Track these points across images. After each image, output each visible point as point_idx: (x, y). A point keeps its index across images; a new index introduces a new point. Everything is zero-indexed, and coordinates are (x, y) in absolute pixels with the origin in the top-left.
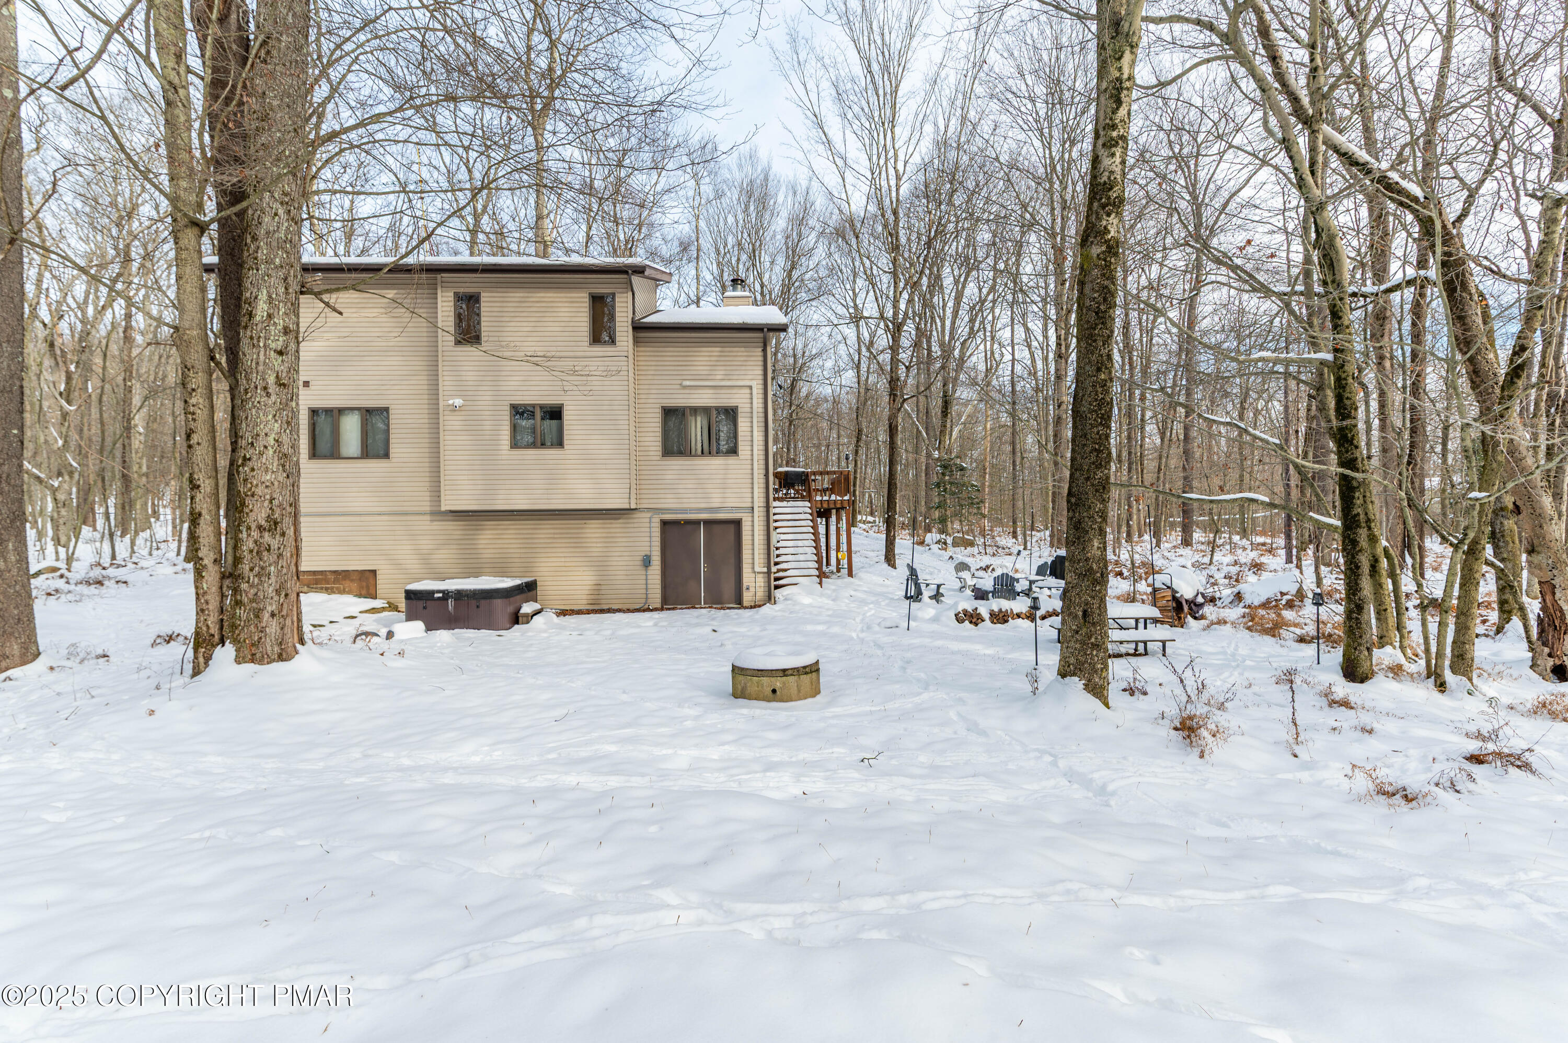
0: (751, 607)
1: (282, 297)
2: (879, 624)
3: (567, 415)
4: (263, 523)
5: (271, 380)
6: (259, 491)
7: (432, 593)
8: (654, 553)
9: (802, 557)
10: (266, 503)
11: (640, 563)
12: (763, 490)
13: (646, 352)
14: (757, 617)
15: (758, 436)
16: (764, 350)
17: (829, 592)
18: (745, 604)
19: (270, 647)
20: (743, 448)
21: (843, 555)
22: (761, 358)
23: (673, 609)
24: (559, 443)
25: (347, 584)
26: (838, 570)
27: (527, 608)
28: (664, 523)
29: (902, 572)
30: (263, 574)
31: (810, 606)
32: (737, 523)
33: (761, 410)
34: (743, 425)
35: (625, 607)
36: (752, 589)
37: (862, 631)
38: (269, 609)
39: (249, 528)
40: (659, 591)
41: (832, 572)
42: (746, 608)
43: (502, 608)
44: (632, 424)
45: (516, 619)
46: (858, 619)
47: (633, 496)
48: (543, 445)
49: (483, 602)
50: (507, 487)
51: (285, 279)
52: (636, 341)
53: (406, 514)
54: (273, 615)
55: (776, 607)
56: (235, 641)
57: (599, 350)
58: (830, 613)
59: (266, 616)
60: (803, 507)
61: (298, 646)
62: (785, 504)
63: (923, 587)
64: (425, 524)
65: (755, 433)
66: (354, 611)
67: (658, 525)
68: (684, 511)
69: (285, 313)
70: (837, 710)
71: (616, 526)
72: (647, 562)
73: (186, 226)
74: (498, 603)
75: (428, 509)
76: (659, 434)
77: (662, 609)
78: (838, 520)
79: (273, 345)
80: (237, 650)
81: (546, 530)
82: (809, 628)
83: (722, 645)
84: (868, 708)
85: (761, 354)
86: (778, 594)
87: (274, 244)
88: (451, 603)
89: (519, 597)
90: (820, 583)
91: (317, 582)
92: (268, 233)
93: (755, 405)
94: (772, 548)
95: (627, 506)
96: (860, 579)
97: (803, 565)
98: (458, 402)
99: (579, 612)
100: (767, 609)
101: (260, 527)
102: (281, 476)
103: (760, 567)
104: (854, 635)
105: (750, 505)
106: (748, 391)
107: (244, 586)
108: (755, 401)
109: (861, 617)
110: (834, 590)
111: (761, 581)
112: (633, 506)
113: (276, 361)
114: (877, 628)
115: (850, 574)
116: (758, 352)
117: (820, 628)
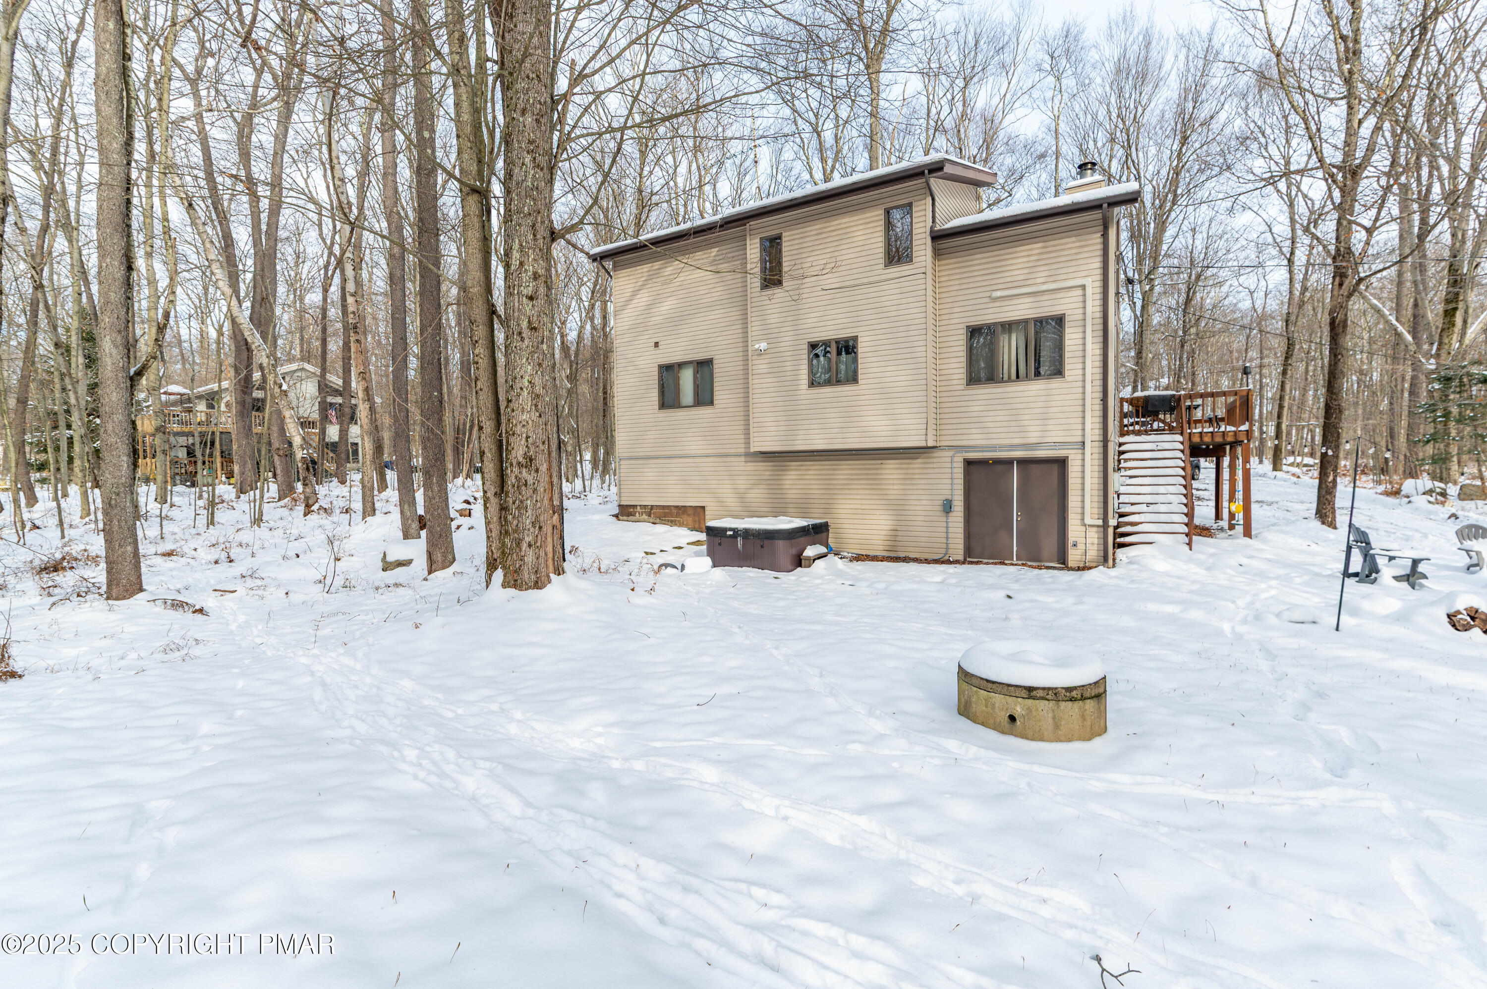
0: (1079, 569)
1: (531, 243)
2: (1278, 615)
3: (863, 348)
4: (521, 459)
5: (525, 324)
6: (518, 429)
7: (725, 530)
8: (956, 498)
9: (1163, 508)
10: (523, 442)
11: (940, 508)
12: (1098, 420)
13: (949, 264)
14: (1078, 583)
15: (1093, 349)
16: (1105, 236)
17: (1202, 557)
18: (1071, 564)
19: (527, 575)
20: (1071, 367)
21: (1237, 507)
22: (1100, 247)
23: (977, 563)
24: (853, 378)
25: (685, 517)
26: (1232, 527)
27: (810, 551)
28: (969, 464)
29: (1341, 535)
30: (522, 507)
31: (1167, 574)
32: (1062, 463)
33: (1099, 315)
34: (1071, 338)
35: (922, 556)
36: (1081, 547)
37: (1245, 622)
38: (527, 539)
39: (511, 465)
40: (962, 541)
41: (1222, 529)
42: (1072, 569)
43: (783, 549)
44: (930, 349)
45: (799, 561)
46: (1241, 603)
47: (931, 432)
48: (839, 382)
49: (766, 542)
50: (806, 427)
51: (533, 226)
52: (938, 254)
53: (727, 456)
54: (530, 546)
55: (1113, 572)
56: (504, 568)
57: (895, 271)
58: (1195, 587)
59: (524, 546)
60: (1173, 443)
61: (552, 576)
62: (1143, 438)
63: (1381, 562)
64: (741, 465)
65: (1089, 346)
66: (682, 542)
67: (962, 465)
68: (993, 448)
69: (535, 260)
70: (1121, 779)
71: (917, 464)
72: (947, 507)
73: (468, 194)
74: (781, 544)
75: (743, 450)
76: (964, 359)
77: (963, 563)
78: (1234, 458)
79: (525, 292)
80: (505, 576)
81: (844, 470)
82: (1152, 607)
83: (1007, 619)
84: (1187, 791)
85: (1100, 240)
86: (1121, 553)
87: (523, 193)
88: (740, 541)
89: (802, 540)
90: (1189, 544)
91: (665, 515)
92: (517, 184)
93: (1089, 309)
94: (1111, 495)
95: (923, 444)
96: (1265, 541)
97: (1163, 518)
98: (763, 345)
99: (874, 558)
100: (1098, 575)
101: (519, 463)
102: (534, 415)
103: (1093, 517)
104: (1226, 627)
105: (1080, 439)
106: (1080, 292)
107: (510, 517)
108: (1089, 304)
109: (1248, 599)
110: (1212, 555)
111: (1094, 537)
112: (930, 445)
113: (528, 306)
114: (1273, 620)
115: (1248, 533)
116: (1097, 239)
117: (1170, 609)
